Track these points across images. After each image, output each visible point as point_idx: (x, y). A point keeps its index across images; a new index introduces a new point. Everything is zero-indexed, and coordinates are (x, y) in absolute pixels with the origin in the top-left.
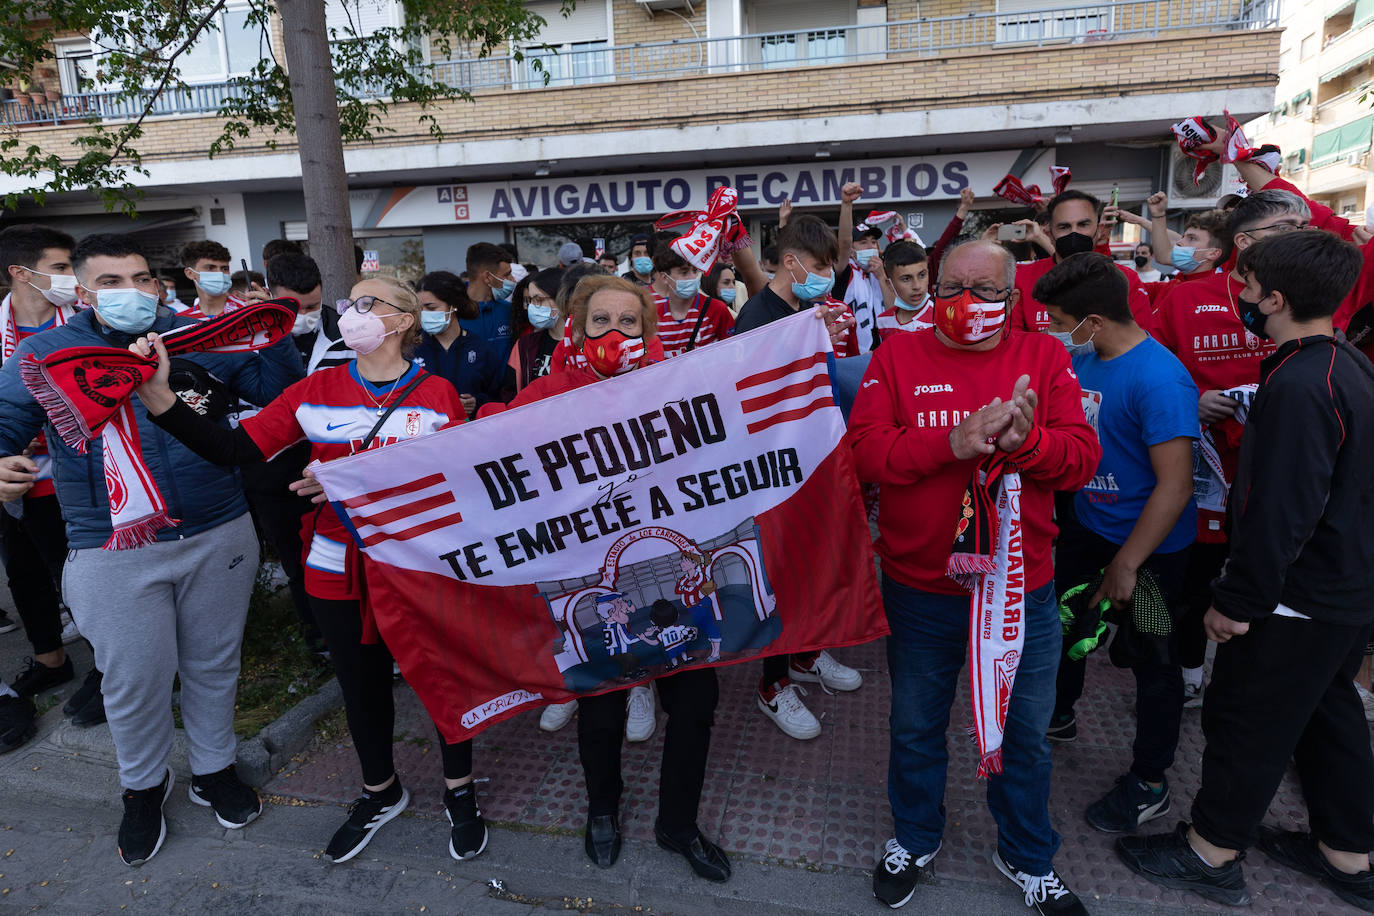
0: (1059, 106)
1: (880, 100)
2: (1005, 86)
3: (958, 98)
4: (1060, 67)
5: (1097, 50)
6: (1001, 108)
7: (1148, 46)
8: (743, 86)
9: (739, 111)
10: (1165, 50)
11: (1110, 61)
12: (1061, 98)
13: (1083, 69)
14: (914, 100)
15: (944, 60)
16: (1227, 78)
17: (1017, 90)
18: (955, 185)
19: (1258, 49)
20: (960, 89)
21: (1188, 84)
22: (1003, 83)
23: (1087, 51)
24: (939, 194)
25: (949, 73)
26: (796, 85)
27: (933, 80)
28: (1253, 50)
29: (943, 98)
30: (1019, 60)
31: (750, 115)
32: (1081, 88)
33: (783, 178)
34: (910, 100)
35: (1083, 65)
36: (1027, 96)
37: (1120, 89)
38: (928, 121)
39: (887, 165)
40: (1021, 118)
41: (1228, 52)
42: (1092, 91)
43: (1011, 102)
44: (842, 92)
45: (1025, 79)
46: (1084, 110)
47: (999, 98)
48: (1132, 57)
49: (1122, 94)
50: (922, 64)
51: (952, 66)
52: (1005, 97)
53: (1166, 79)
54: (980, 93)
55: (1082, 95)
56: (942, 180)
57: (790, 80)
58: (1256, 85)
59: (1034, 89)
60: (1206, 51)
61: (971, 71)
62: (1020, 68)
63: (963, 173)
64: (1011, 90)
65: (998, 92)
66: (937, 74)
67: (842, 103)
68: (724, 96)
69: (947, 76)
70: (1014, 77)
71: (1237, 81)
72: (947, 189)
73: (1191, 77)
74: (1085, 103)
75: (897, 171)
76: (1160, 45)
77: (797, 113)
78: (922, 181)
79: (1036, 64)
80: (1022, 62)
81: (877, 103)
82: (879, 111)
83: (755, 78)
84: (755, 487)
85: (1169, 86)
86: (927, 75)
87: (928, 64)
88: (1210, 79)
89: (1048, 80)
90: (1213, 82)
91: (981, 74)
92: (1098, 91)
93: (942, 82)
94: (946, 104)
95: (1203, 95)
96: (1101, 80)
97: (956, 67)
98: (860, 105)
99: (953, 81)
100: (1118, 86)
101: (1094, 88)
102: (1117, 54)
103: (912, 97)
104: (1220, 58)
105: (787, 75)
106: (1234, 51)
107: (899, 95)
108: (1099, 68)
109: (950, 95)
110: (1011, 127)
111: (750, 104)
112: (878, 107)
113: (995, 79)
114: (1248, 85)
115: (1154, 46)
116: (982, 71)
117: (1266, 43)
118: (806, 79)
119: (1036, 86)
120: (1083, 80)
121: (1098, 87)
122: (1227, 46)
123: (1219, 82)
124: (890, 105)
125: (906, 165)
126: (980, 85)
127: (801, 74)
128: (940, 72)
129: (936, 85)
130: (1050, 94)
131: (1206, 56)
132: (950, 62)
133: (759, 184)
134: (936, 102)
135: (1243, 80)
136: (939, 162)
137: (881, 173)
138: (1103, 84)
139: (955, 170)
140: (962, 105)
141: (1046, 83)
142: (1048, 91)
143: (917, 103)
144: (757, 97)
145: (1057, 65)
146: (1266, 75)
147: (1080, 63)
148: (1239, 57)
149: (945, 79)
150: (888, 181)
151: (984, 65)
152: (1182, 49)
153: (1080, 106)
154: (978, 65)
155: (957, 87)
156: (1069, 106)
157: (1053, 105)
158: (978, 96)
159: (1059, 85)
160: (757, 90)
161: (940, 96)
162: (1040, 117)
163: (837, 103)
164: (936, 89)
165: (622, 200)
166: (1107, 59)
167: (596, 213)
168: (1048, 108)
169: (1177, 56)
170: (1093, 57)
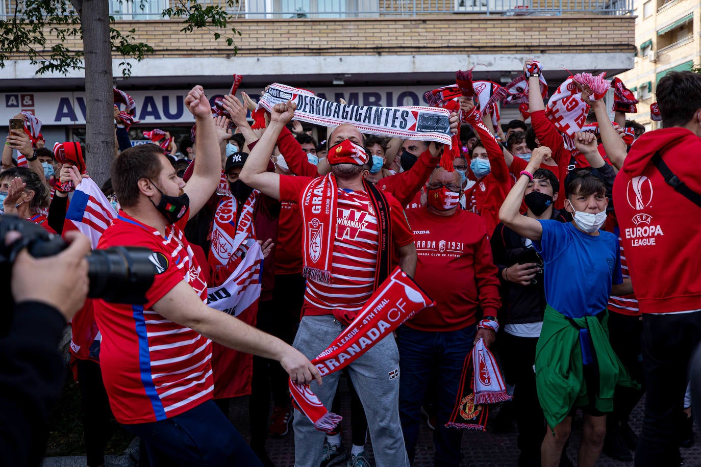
0: (502, 57)
1: (380, 46)
2: (466, 41)
3: (434, 48)
4: (501, 31)
5: (525, 22)
6: (463, 57)
7: (556, 21)
8: (277, 29)
9: (275, 47)
10: (567, 25)
11: (534, 29)
12: (503, 52)
13: (516, 33)
14: (404, 47)
15: (424, 21)
16: (606, 45)
17: (474, 45)
19: (623, 28)
20: (436, 42)
21: (582, 48)
22: (464, 39)
23: (518, 22)
25: (428, 30)
26: (318, 31)
27: (417, 34)
28: (620, 28)
29: (424, 47)
30: (475, 25)
31: (283, 51)
32: (516, 46)
34: (401, 47)
35: (516, 31)
36: (481, 49)
37: (541, 49)
38: (414, 63)
39: (382, 92)
40: (478, 64)
41: (605, 29)
42: (522, 49)
43: (470, 53)
44: (352, 39)
45: (479, 37)
46: (518, 61)
47: (462, 49)
49: (542, 52)
50: (409, 23)
51: (429, 25)
52: (467, 49)
53: (569, 44)
54: (450, 45)
55: (517, 51)
56: (422, 103)
57: (314, 27)
58: (623, 51)
59: (485, 45)
60: (592, 27)
61: (443, 30)
62: (476, 30)
64: (470, 45)
65: (462, 45)
66: (419, 30)
67: (352, 46)
68: (263, 36)
69: (426, 32)
70: (472, 36)
71: (612, 48)
73: (584, 43)
75: (389, 96)
76: (564, 21)
77: (319, 51)
78: (408, 104)
79: (486, 28)
80: (477, 26)
81: (377, 48)
82: (379, 54)
83: (287, 24)
85: (571, 48)
86: (413, 30)
87: (413, 22)
88: (595, 45)
89: (494, 39)
90: (597, 48)
91: (449, 32)
92: (527, 49)
93: (423, 35)
94: (427, 51)
95: (592, 55)
96: (528, 42)
97: (432, 26)
98: (366, 48)
99: (431, 36)
100: (539, 46)
101: (524, 46)
102: (537, 25)
103: (403, 45)
104: (601, 32)
105: (311, 23)
106: (608, 28)
107: (393, 43)
108: (526, 33)
109: (429, 45)
111: (283, 43)
112: (378, 50)
113: (459, 36)
114: (618, 51)
115: (560, 21)
116: (450, 30)
117: (627, 24)
118: (325, 27)
119: (487, 43)
120: (517, 41)
121: (527, 46)
122: (604, 25)
123: (601, 48)
124: (387, 50)
125: (396, 92)
126: (449, 40)
127: (322, 23)
128: (421, 29)
129: (419, 38)
130: (496, 49)
131: (592, 30)
132: (428, 22)
134: (419, 50)
135: (615, 48)
136: (420, 92)
137: (378, 97)
138: (530, 44)
140: (438, 53)
141: (493, 41)
142: (495, 47)
143: (406, 50)
144: (289, 38)
145: (499, 29)
146: (628, 45)
147: (515, 29)
148: (612, 32)
149: (426, 34)
150: (383, 103)
151: (451, 26)
152: (577, 25)
153: (516, 58)
155: (434, 40)
156: (509, 58)
157: (498, 56)
158: (448, 47)
159: (502, 43)
160: (288, 33)
161: (422, 45)
162: (490, 64)
163: (349, 46)
164: (419, 40)
165: (173, 110)
166: (532, 28)
167: (150, 119)
168: (495, 58)
169: (575, 29)
170: (522, 25)
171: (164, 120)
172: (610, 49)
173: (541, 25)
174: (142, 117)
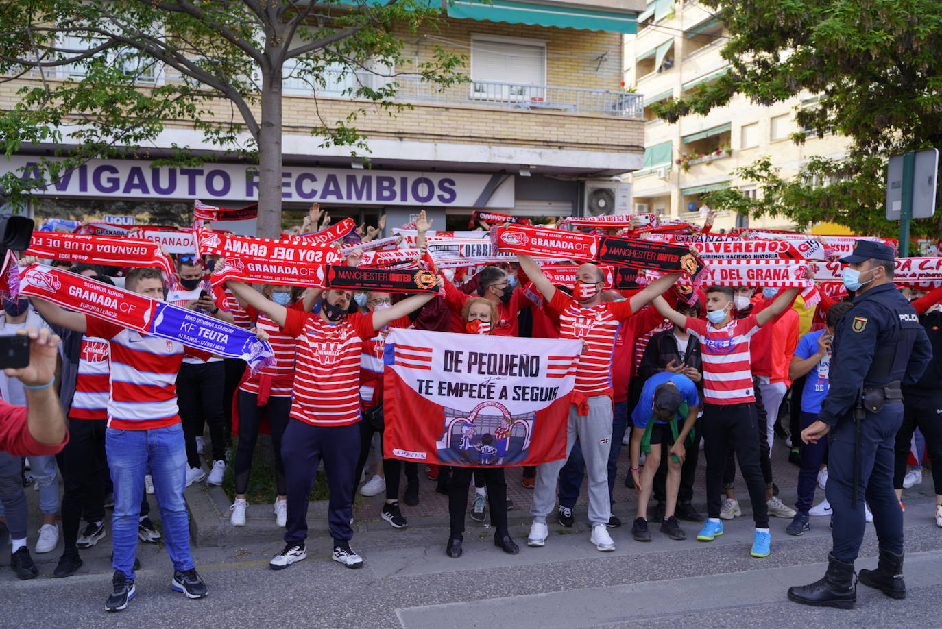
0: (522, 151)
1: (401, 131)
2: (488, 132)
3: (457, 137)
6: (484, 147)
7: (573, 119)
8: (294, 106)
9: (291, 125)
10: (583, 123)
11: (552, 125)
12: (523, 146)
13: (536, 128)
14: (426, 134)
15: (447, 109)
16: (618, 145)
17: (495, 136)
18: (447, 196)
19: (634, 130)
20: (458, 131)
21: (597, 146)
22: (486, 130)
23: (538, 116)
24: (435, 202)
25: (451, 118)
26: (338, 111)
27: (440, 121)
28: (631, 130)
29: (447, 136)
30: (496, 116)
31: (300, 129)
32: (535, 141)
33: (313, 179)
34: (423, 134)
35: (536, 125)
36: (502, 141)
37: (559, 144)
38: (436, 151)
39: (397, 176)
40: (498, 156)
41: (618, 129)
42: (542, 143)
43: (491, 144)
44: (374, 121)
45: (500, 129)
46: (538, 155)
47: (484, 140)
48: (564, 124)
49: (560, 148)
50: (431, 109)
51: (452, 113)
52: (488, 140)
53: (584, 142)
54: (472, 135)
55: (536, 145)
56: (438, 192)
57: (333, 106)
58: (633, 152)
59: (506, 137)
60: (606, 127)
61: (465, 119)
62: (497, 121)
63: (452, 187)
64: (491, 136)
65: (483, 136)
66: (442, 118)
67: (373, 129)
69: (449, 120)
70: (493, 127)
71: (623, 148)
72: (441, 198)
73: (599, 142)
74: (538, 150)
75: (404, 181)
76: (580, 119)
78: (423, 191)
79: (507, 120)
80: (498, 117)
81: (399, 133)
82: (401, 139)
83: (305, 101)
84: (541, 400)
85: (586, 146)
86: (436, 117)
87: (436, 109)
88: (609, 145)
89: (515, 132)
90: (610, 147)
91: (472, 122)
92: (545, 144)
93: (444, 124)
94: (449, 140)
95: (605, 154)
96: (547, 137)
97: (455, 114)
98: (387, 133)
99: (453, 124)
100: (557, 142)
101: (543, 141)
102: (556, 121)
103: (426, 132)
104: (614, 133)
105: (330, 102)
106: (621, 129)
107: (415, 129)
108: (546, 128)
109: (451, 134)
110: (491, 161)
112: (400, 135)
113: (481, 126)
114: (629, 151)
115: (577, 119)
116: (472, 120)
117: (637, 127)
118: (345, 107)
119: (508, 135)
120: (536, 135)
121: (546, 141)
122: (617, 125)
123: (613, 147)
124: (409, 136)
125: (411, 178)
126: (471, 129)
127: (342, 103)
128: (444, 116)
129: (442, 125)
130: (516, 142)
131: (606, 130)
132: (450, 110)
133: (293, 181)
134: (441, 137)
135: (627, 148)
136: (436, 179)
137: (392, 182)
138: (548, 140)
139: (447, 185)
140: (459, 142)
141: (513, 134)
142: (515, 140)
143: (428, 137)
144: (306, 116)
145: (520, 123)
146: (638, 147)
147: (534, 124)
148: (624, 133)
149: (449, 122)
150: (397, 188)
151: (474, 116)
152: (592, 123)
153: (535, 152)
154: (469, 115)
155: (456, 129)
156: (528, 151)
157: (518, 149)
158: (470, 137)
159: (522, 136)
160: (306, 111)
161: (444, 133)
162: (510, 157)
163: (370, 129)
164: (441, 128)
165: (164, 184)
166: (551, 123)
167: (136, 193)
168: (515, 151)
169: (590, 127)
170: (542, 120)
171: (153, 194)
173: (560, 121)
174: (127, 190)
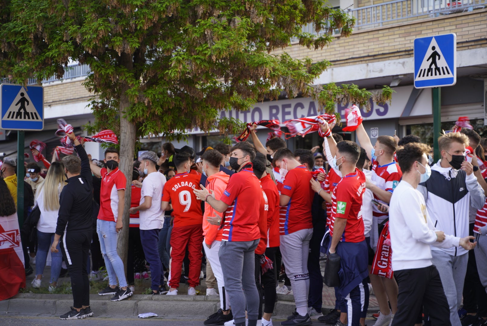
0: (390, 63)
2: (365, 51)
4: (389, 39)
5: (405, 28)
7: (428, 24)
10: (437, 26)
11: (412, 34)
12: (390, 58)
13: (399, 39)
15: (338, 37)
16: (467, 42)
17: (370, 54)
19: (482, 23)
20: (346, 54)
22: (364, 50)
23: (401, 28)
24: (375, 116)
25: (341, 45)
27: (333, 50)
28: (479, 23)
33: (302, 107)
35: (400, 37)
36: (375, 57)
40: (373, 71)
41: (467, 25)
42: (403, 53)
43: (368, 62)
45: (373, 47)
46: (401, 65)
47: (362, 59)
48: (421, 31)
52: (366, 59)
55: (399, 56)
58: (483, 46)
60: (456, 25)
61: (350, 44)
62: (371, 40)
64: (368, 54)
65: (362, 55)
66: (335, 46)
69: (340, 47)
70: (369, 46)
71: (473, 44)
72: (378, 112)
74: (401, 60)
76: (434, 23)
79: (378, 38)
80: (372, 37)
86: (331, 47)
89: (384, 47)
91: (354, 45)
92: (407, 53)
94: (340, 64)
97: (343, 41)
99: (342, 50)
101: (405, 51)
102: (414, 30)
104: (464, 29)
106: (470, 24)
108: (407, 38)
109: (342, 58)
110: (368, 77)
113: (360, 48)
114: (478, 46)
115: (431, 23)
116: (355, 43)
119: (379, 51)
120: (400, 46)
122: (466, 21)
123: (464, 45)
126: (354, 52)
128: (337, 44)
129: (335, 52)
130: (385, 56)
131: (456, 28)
132: (341, 38)
133: (291, 110)
135: (476, 43)
140: (346, 64)
141: (383, 49)
142: (384, 54)
147: (398, 36)
148: (473, 28)
149: (339, 49)
151: (356, 39)
152: (444, 25)
153: (399, 63)
154: (352, 40)
155: (344, 53)
156: (395, 63)
157: (387, 62)
159: (389, 50)
162: (381, 71)
164: (335, 55)
166: (410, 32)
168: (384, 64)
169: (443, 29)
170: (403, 32)
172: (472, 46)
173: (417, 29)
